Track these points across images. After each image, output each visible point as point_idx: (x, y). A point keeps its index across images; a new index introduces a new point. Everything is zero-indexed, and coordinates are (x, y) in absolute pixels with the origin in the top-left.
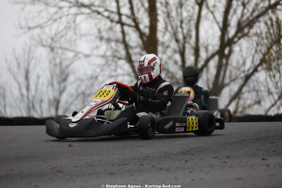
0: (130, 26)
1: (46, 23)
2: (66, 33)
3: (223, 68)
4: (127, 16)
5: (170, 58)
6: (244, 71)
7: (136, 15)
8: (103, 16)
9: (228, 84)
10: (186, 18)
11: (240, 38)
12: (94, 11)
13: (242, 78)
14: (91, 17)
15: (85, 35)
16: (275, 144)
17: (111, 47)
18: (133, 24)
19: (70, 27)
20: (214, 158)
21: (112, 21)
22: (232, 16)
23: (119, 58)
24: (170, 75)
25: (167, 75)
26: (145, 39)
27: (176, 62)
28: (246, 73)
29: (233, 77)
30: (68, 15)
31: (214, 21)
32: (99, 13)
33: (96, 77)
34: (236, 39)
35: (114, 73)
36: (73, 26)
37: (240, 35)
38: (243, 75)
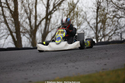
0: (6, 7)
3: (48, 24)
4: (4, 3)
5: (24, 21)
6: (57, 25)
7: (8, 3)
9: (50, 31)
10: (31, 3)
11: (55, 11)
13: (56, 28)
16: (70, 57)
20: (44, 64)
22: (51, 1)
23: (2, 22)
24: (24, 28)
25: (23, 28)
26: (13, 13)
27: (27, 23)
28: (58, 26)
29: (52, 28)
31: (43, 4)
34: (53, 11)
37: (55, 9)
38: (57, 27)
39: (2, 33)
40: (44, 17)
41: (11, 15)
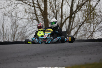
1: (6, 7)
2: (14, 10)
4: (36, 4)
7: (39, 3)
8: (27, 4)
12: (24, 2)
14: (23, 5)
15: (21, 11)
17: (30, 16)
18: (38, 7)
19: (15, 8)
21: (30, 6)
22: (74, 3)
23: (34, 20)
30: (14, 4)
32: (26, 3)
33: (25, 26)
35: (32, 25)
36: (16, 8)
39: (34, 28)
40: (68, 16)
41: (41, 14)
